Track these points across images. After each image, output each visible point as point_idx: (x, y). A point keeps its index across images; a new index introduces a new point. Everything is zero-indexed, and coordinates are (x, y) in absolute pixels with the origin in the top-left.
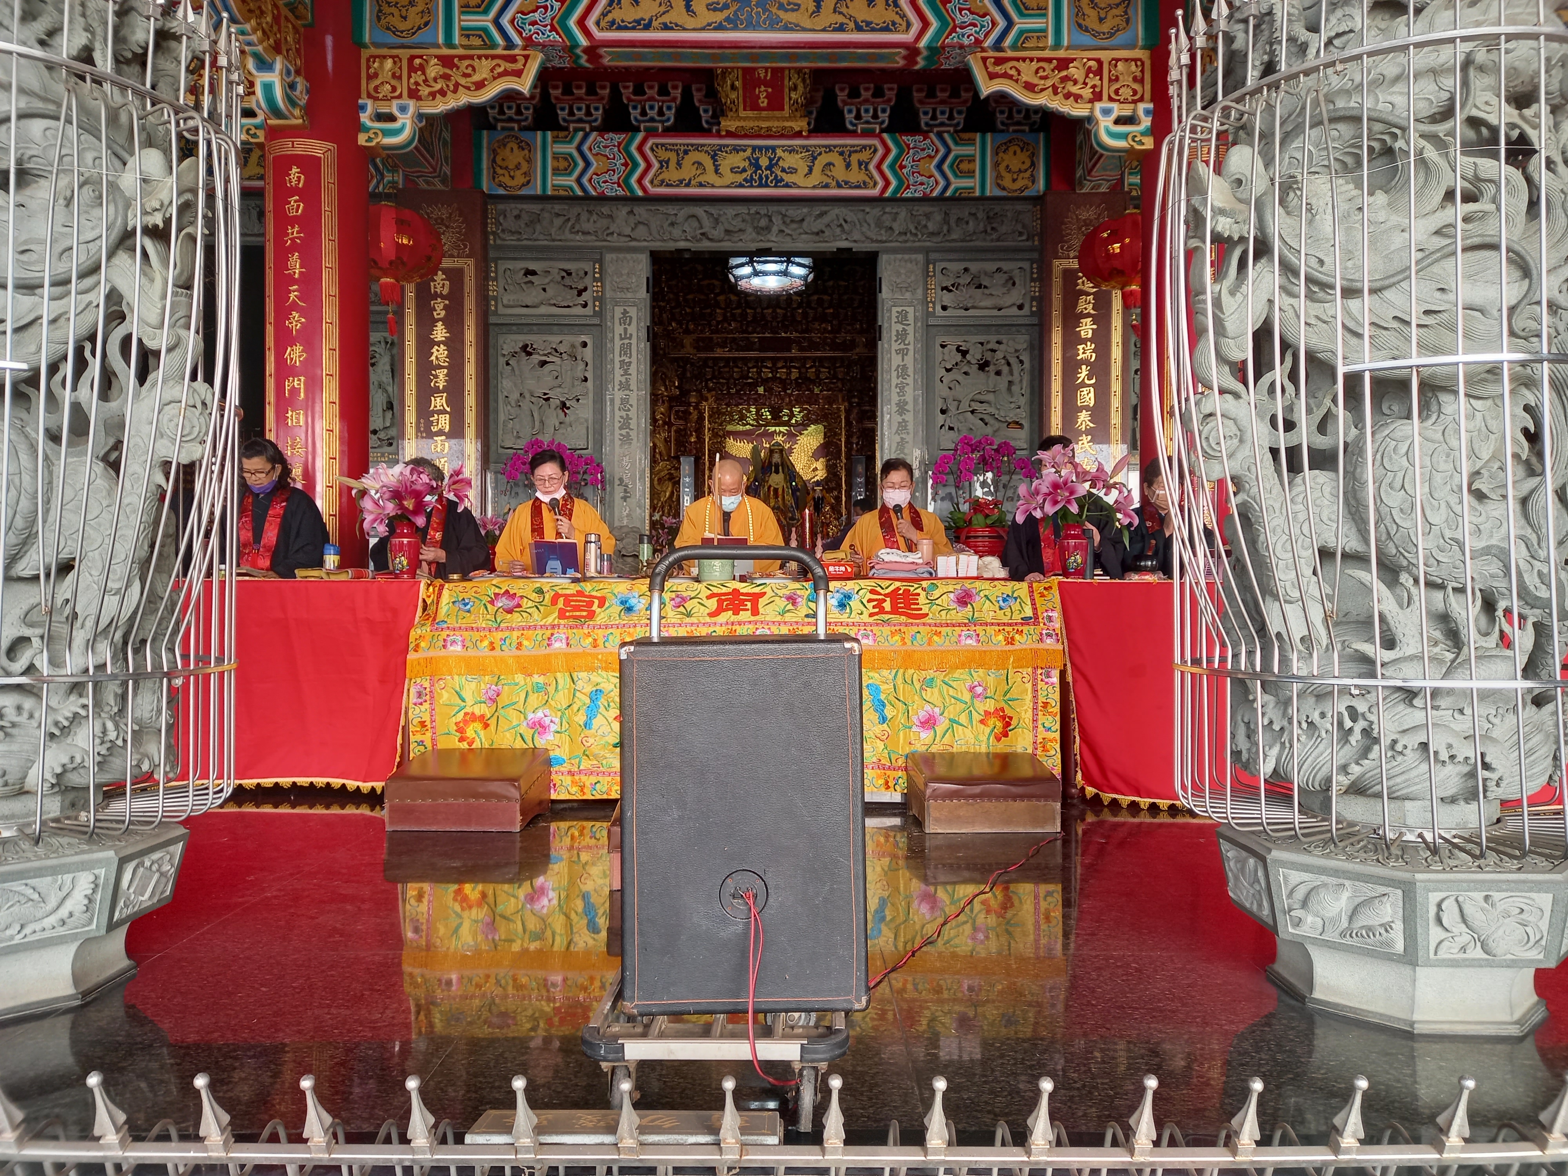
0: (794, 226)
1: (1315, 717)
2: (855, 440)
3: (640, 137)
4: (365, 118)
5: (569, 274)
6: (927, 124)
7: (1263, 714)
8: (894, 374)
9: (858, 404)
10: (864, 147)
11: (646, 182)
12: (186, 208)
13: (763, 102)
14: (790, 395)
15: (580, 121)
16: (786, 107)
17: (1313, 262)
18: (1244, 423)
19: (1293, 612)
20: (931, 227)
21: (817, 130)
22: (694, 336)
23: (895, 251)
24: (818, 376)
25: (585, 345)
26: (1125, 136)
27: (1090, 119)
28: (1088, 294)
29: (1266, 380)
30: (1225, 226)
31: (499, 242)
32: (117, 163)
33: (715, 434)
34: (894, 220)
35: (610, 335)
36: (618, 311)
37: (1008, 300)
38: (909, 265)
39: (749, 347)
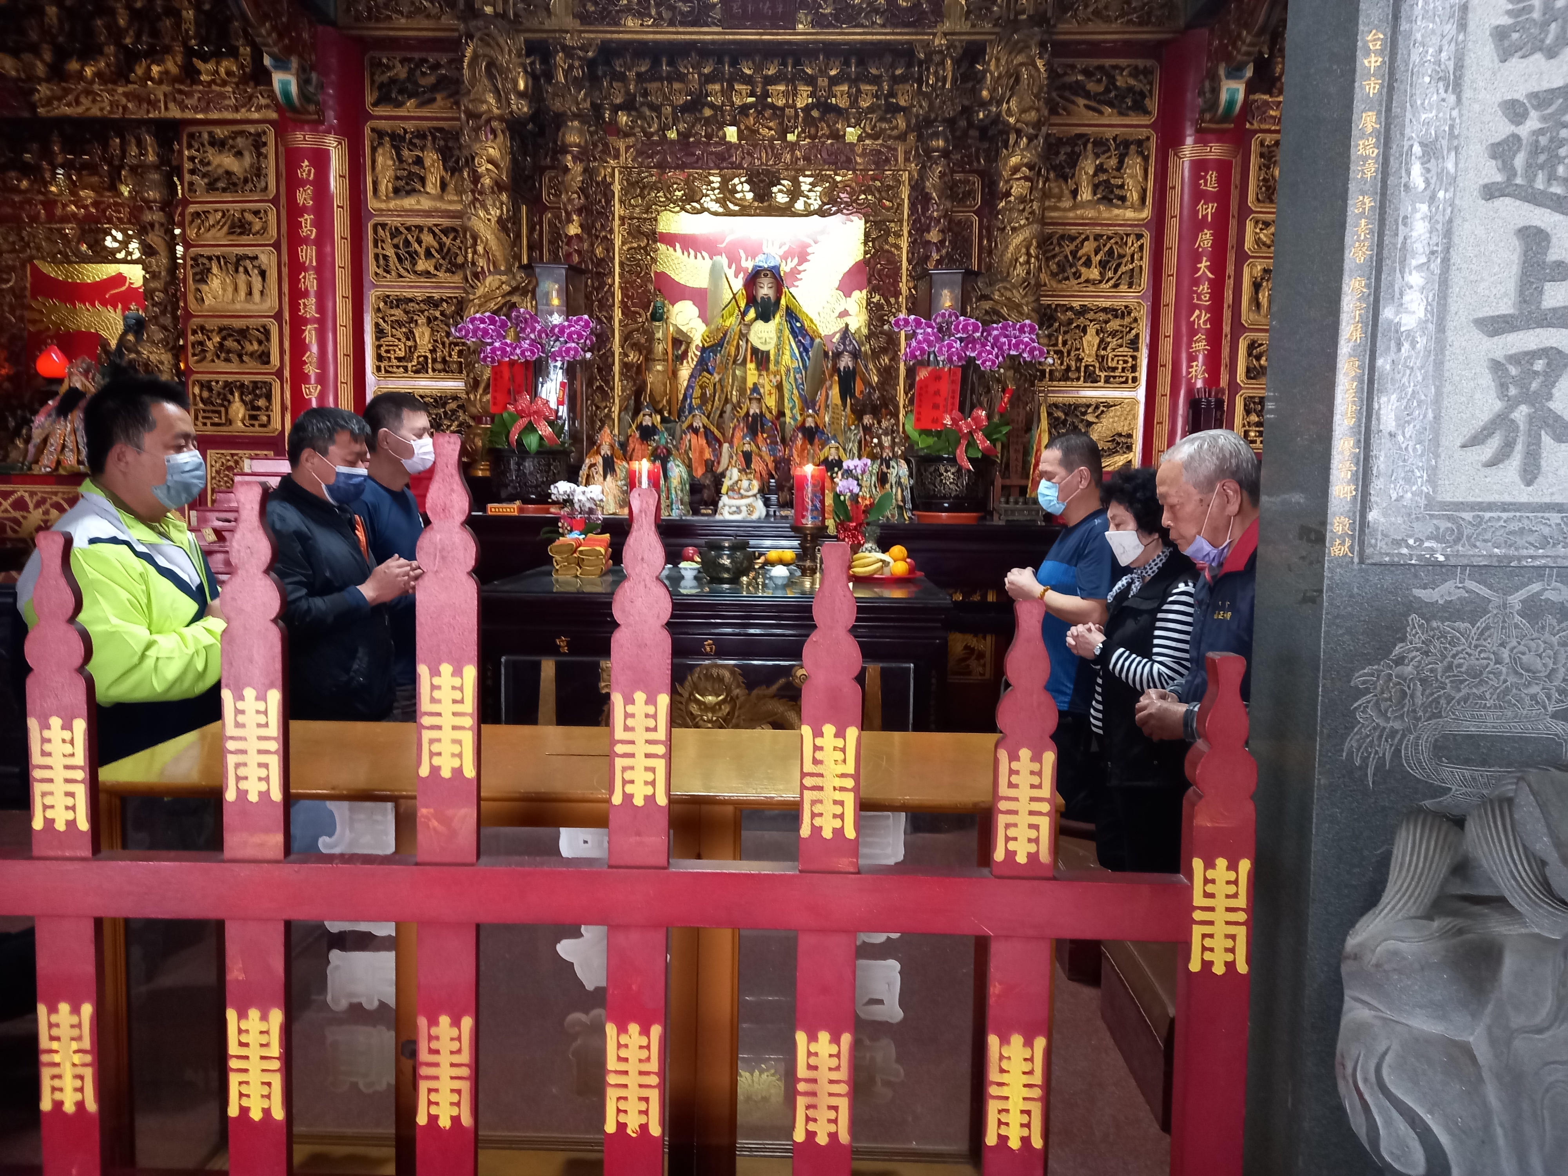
14: (793, 146)
24: (854, 103)
33: (635, 233)
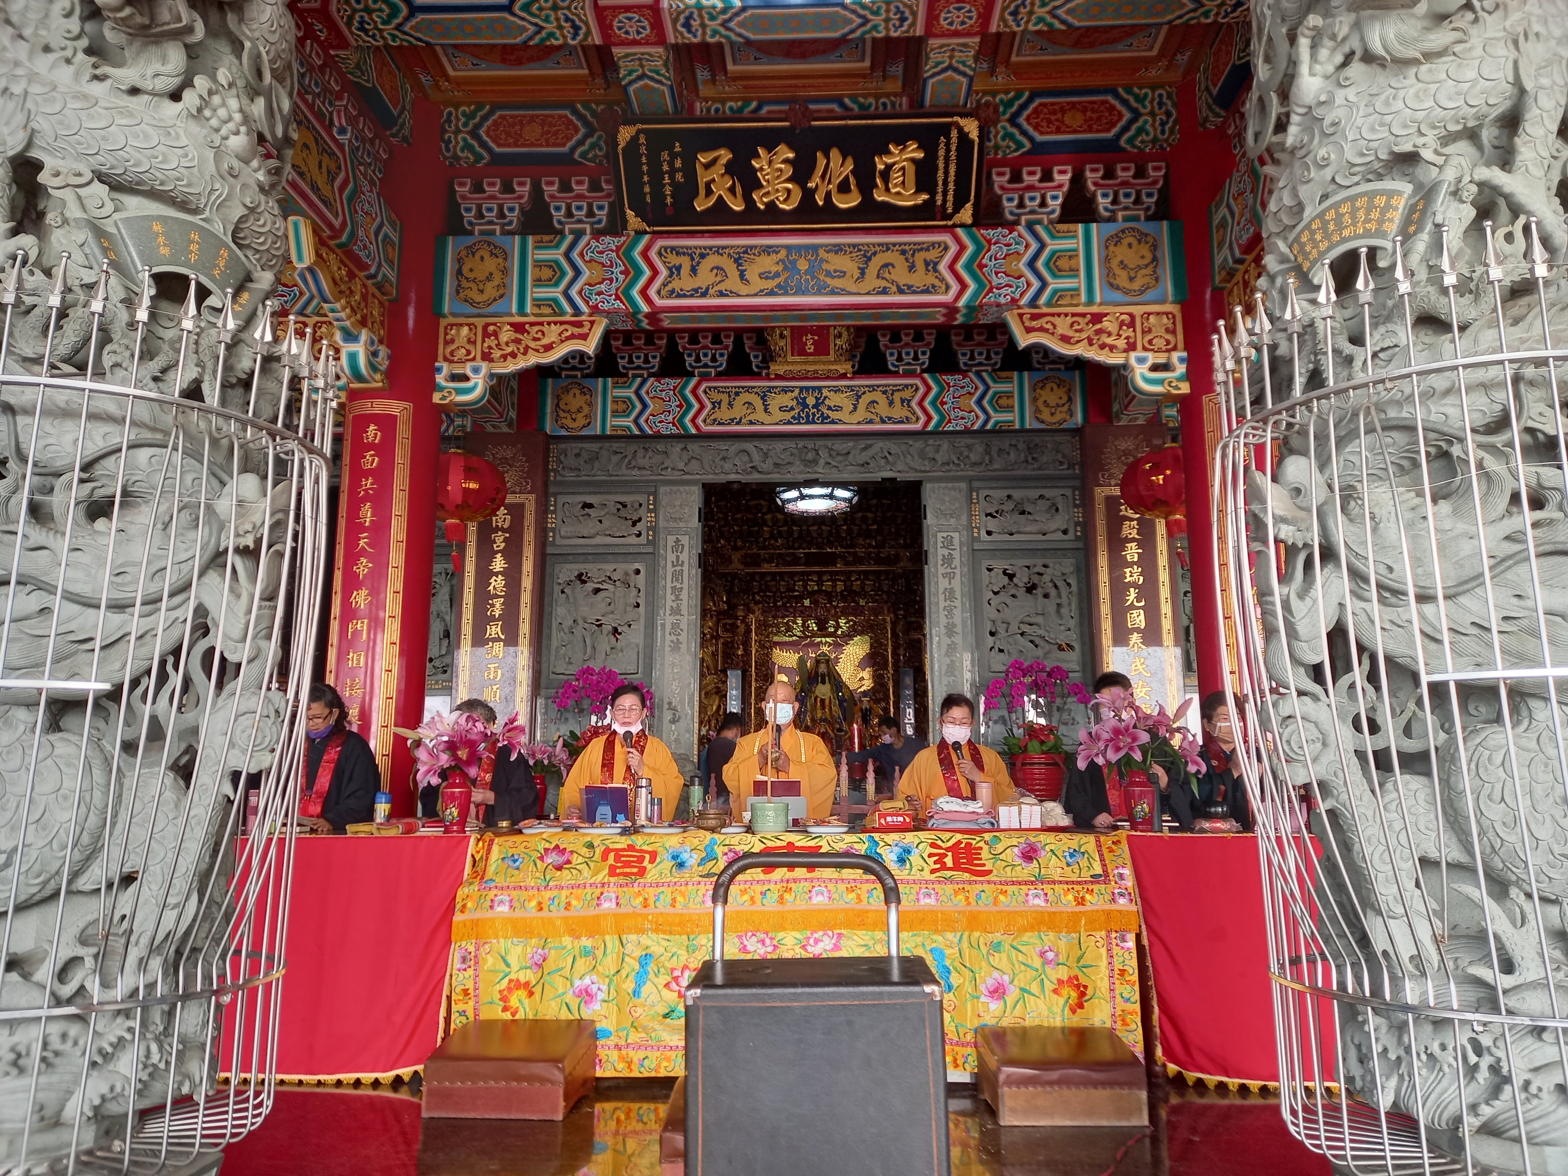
0: (840, 458)
1: (1435, 1048)
2: (901, 651)
3: (694, 381)
4: (440, 379)
5: (625, 506)
6: (965, 364)
7: (1377, 1040)
8: (942, 597)
9: (904, 616)
10: (906, 386)
11: (699, 421)
12: (278, 526)
13: (809, 347)
14: (835, 607)
15: (639, 368)
16: (832, 352)
17: (1382, 570)
18: (1326, 726)
19: (1398, 928)
20: (974, 457)
21: (862, 371)
22: (742, 552)
23: (939, 480)
24: (863, 588)
25: (638, 572)
26: (1161, 382)
27: (1125, 366)
28: (1132, 520)
29: (1345, 681)
30: (1287, 532)
31: (559, 478)
32: (215, 483)
33: (762, 646)
34: (937, 451)
35: (662, 563)
36: (671, 540)
37: (1053, 526)
38: (953, 493)
39: (795, 561)
